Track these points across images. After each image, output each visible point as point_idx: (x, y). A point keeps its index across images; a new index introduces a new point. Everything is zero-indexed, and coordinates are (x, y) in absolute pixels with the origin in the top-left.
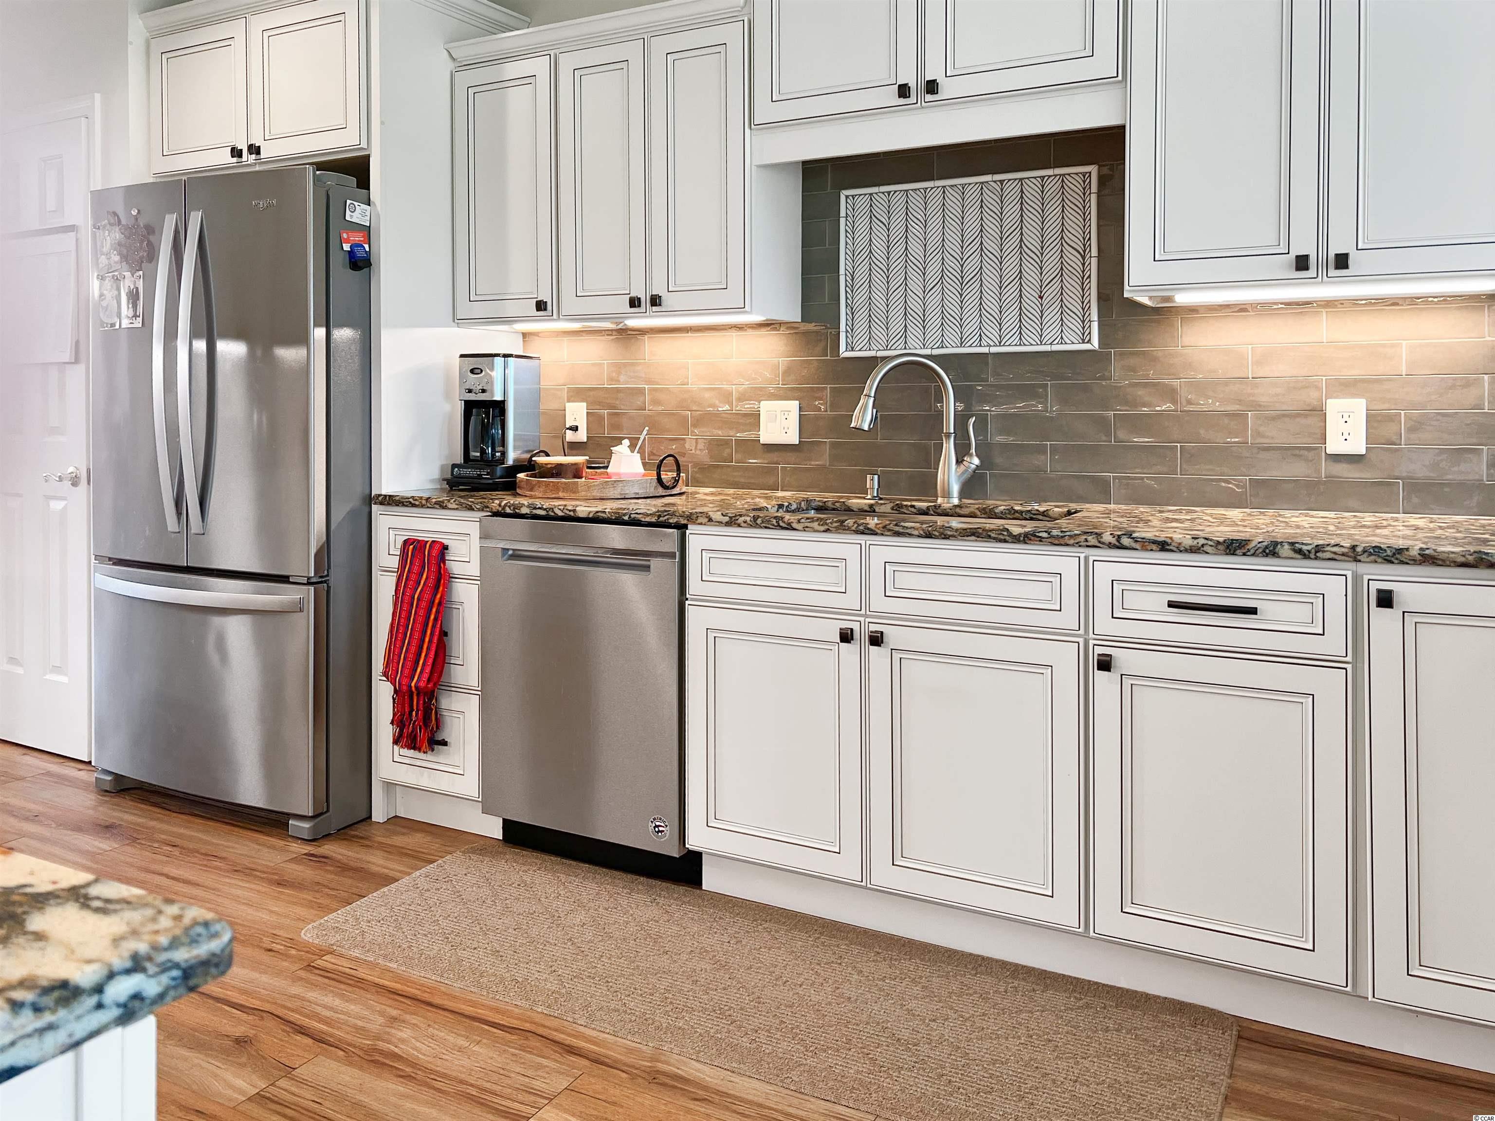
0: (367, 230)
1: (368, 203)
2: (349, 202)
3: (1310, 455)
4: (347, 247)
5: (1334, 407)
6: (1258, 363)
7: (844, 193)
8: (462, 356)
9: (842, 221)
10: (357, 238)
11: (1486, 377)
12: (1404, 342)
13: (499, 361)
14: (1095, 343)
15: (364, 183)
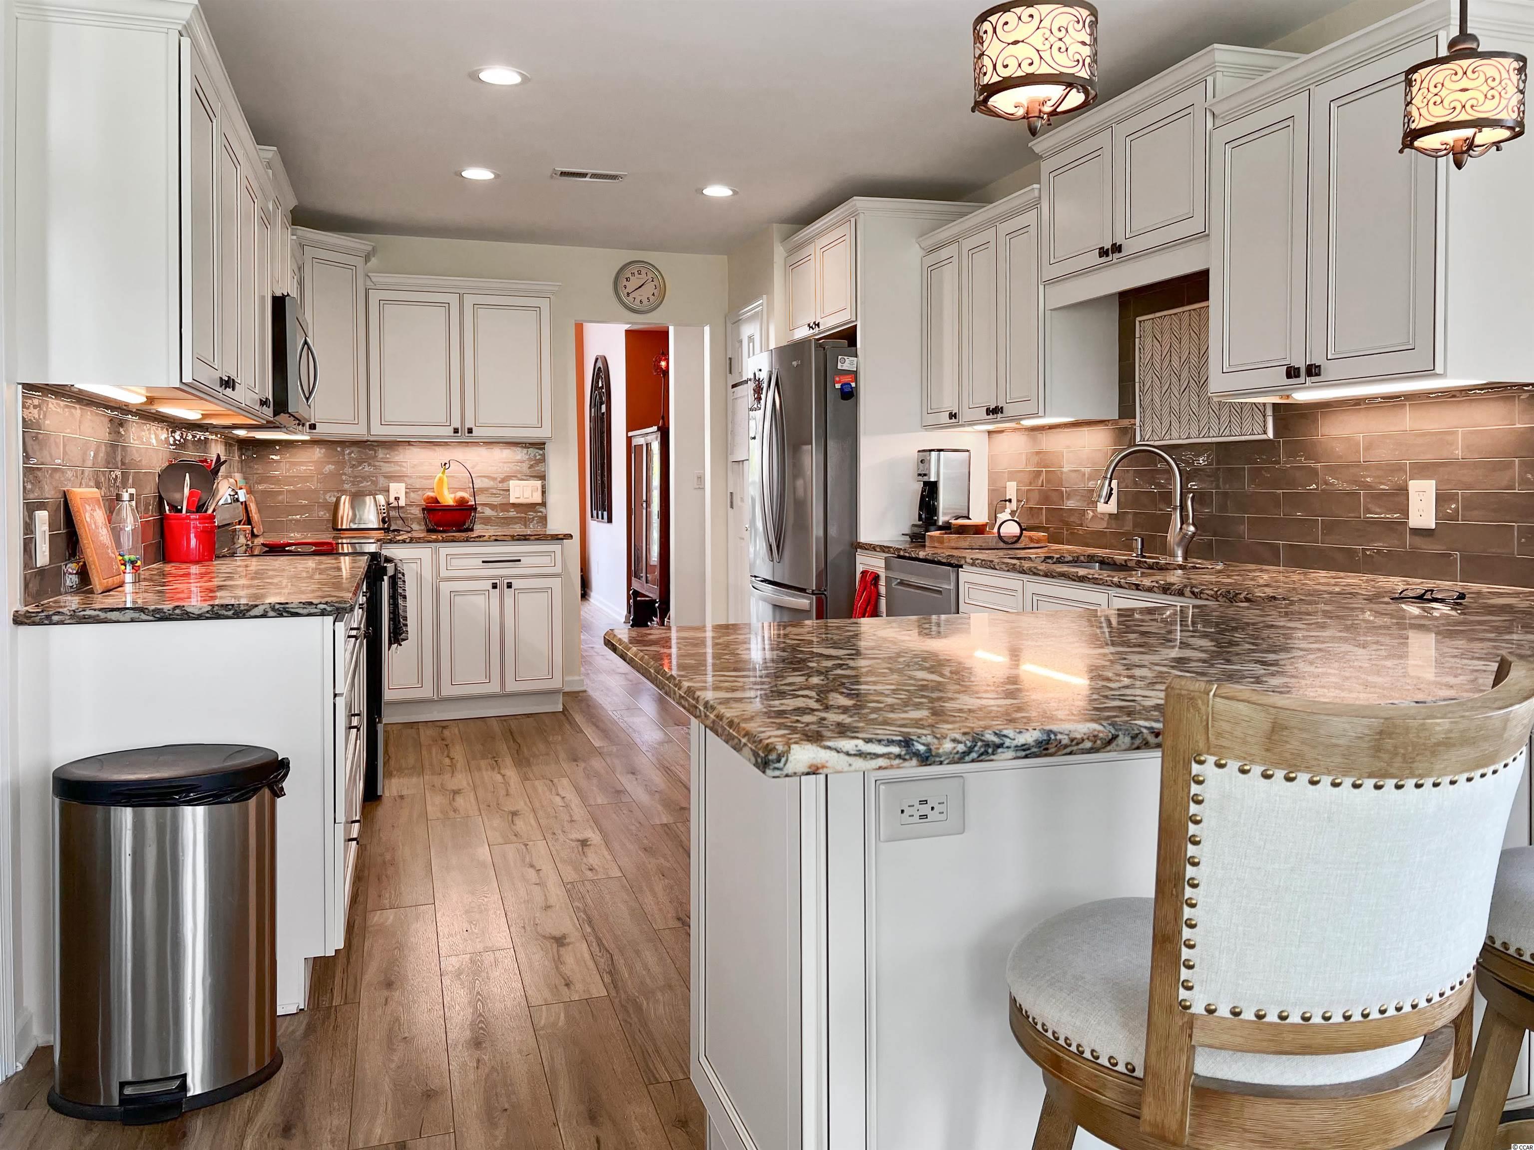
0: (855, 374)
1: (856, 356)
2: (840, 357)
3: (1399, 528)
4: (838, 386)
5: (1414, 486)
6: (1367, 449)
7: (1138, 319)
8: (919, 451)
9: (1137, 340)
10: (846, 379)
11: (1517, 460)
12: (1460, 430)
13: (934, 455)
14: (1270, 435)
15: (853, 342)
